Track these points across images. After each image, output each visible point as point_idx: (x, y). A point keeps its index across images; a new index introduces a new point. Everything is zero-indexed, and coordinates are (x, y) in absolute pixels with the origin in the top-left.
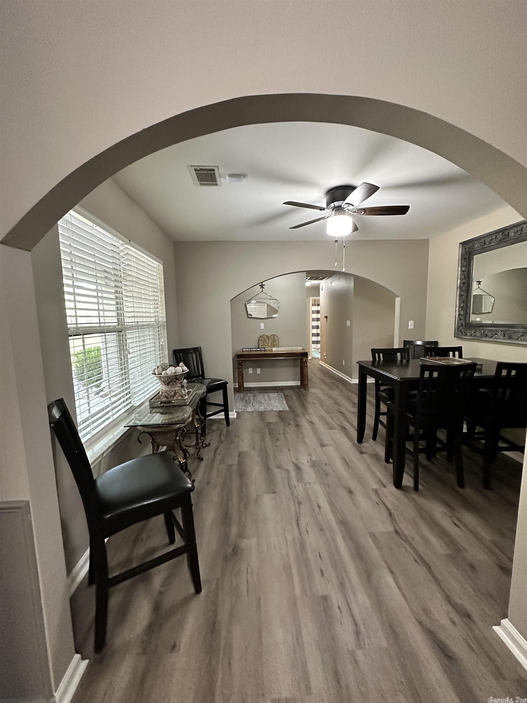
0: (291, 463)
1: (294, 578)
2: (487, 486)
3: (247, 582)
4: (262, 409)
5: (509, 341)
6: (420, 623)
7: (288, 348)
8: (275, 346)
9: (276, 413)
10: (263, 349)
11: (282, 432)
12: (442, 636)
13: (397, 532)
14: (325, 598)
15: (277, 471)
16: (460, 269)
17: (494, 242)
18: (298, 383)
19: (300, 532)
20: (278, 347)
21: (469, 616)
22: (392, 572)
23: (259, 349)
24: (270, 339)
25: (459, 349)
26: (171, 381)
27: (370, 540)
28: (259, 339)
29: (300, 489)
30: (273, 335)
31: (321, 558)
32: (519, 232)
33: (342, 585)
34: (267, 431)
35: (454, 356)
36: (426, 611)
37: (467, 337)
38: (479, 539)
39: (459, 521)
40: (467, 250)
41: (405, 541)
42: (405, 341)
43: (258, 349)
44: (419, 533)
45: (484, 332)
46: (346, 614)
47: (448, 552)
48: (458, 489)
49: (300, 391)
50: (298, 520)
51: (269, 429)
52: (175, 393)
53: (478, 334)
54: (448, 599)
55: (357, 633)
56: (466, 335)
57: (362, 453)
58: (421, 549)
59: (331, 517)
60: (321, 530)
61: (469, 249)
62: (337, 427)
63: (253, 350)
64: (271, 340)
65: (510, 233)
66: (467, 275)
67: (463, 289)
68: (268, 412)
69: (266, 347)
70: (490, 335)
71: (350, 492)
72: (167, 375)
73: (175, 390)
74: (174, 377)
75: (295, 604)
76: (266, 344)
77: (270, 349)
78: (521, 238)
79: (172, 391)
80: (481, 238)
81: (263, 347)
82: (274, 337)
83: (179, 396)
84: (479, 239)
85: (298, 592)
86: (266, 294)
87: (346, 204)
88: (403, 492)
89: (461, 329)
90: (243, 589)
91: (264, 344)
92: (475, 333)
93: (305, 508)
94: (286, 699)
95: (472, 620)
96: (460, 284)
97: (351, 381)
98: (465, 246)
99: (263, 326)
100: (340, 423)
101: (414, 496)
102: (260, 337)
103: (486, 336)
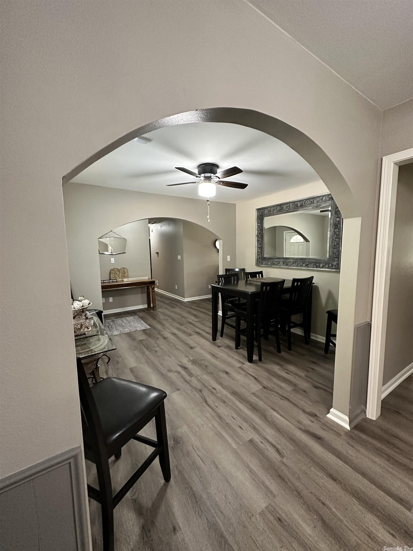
0: (178, 366)
1: (227, 439)
2: (290, 349)
3: (199, 456)
4: (127, 330)
5: (286, 267)
6: (300, 429)
7: (137, 278)
8: (125, 277)
9: (141, 332)
10: (115, 280)
11: (155, 345)
12: (312, 430)
13: (264, 387)
14: (251, 441)
15: (170, 374)
16: (257, 225)
17: (275, 211)
18: (146, 306)
19: (212, 409)
20: (128, 278)
21: (316, 415)
22: (274, 410)
23: (112, 281)
24: (121, 271)
25: (261, 273)
26: (78, 315)
27: (255, 398)
28: (110, 272)
29: (194, 381)
30: (123, 268)
31: (234, 419)
32: (288, 207)
33: (255, 429)
34: (143, 347)
35: (259, 277)
36: (299, 422)
37: (263, 266)
38: (300, 376)
39: (287, 370)
40: (260, 214)
41: (271, 391)
42: (226, 269)
43: (110, 281)
44: (275, 384)
45: (273, 262)
46: (266, 444)
47: (292, 388)
48: (278, 354)
49: (150, 312)
50: (206, 402)
51: (143, 345)
52: (82, 325)
53: (270, 264)
54: (304, 411)
55: (278, 451)
56: (262, 264)
57: (219, 347)
58: (280, 391)
59: (225, 392)
60: (225, 402)
61: (262, 213)
62: (194, 333)
63: (106, 281)
64: (122, 273)
65: (284, 207)
66: (261, 229)
67: (260, 236)
68: (134, 333)
69: (117, 278)
70: (276, 263)
71: (227, 373)
72: (74, 309)
73: (81, 323)
74: (82, 310)
75: (237, 453)
76: (117, 276)
77: (121, 280)
78: (289, 210)
79: (78, 324)
80: (268, 208)
81: (114, 279)
82: (124, 269)
83: (85, 328)
84: (267, 208)
85: (234, 446)
86: (115, 233)
87: (216, 176)
88: (254, 364)
89: (259, 260)
90: (199, 462)
91: (115, 276)
92: (267, 262)
93: (206, 393)
94: (266, 508)
95: (318, 416)
96: (257, 234)
97: (184, 300)
98: (259, 211)
99: (113, 261)
100: (194, 330)
101: (260, 364)
102: (111, 270)
103: (274, 264)
